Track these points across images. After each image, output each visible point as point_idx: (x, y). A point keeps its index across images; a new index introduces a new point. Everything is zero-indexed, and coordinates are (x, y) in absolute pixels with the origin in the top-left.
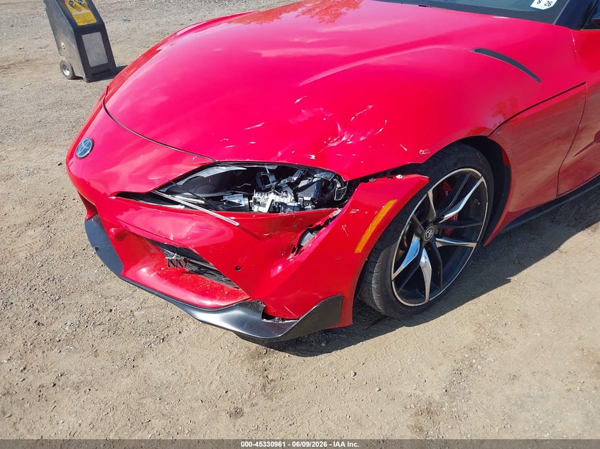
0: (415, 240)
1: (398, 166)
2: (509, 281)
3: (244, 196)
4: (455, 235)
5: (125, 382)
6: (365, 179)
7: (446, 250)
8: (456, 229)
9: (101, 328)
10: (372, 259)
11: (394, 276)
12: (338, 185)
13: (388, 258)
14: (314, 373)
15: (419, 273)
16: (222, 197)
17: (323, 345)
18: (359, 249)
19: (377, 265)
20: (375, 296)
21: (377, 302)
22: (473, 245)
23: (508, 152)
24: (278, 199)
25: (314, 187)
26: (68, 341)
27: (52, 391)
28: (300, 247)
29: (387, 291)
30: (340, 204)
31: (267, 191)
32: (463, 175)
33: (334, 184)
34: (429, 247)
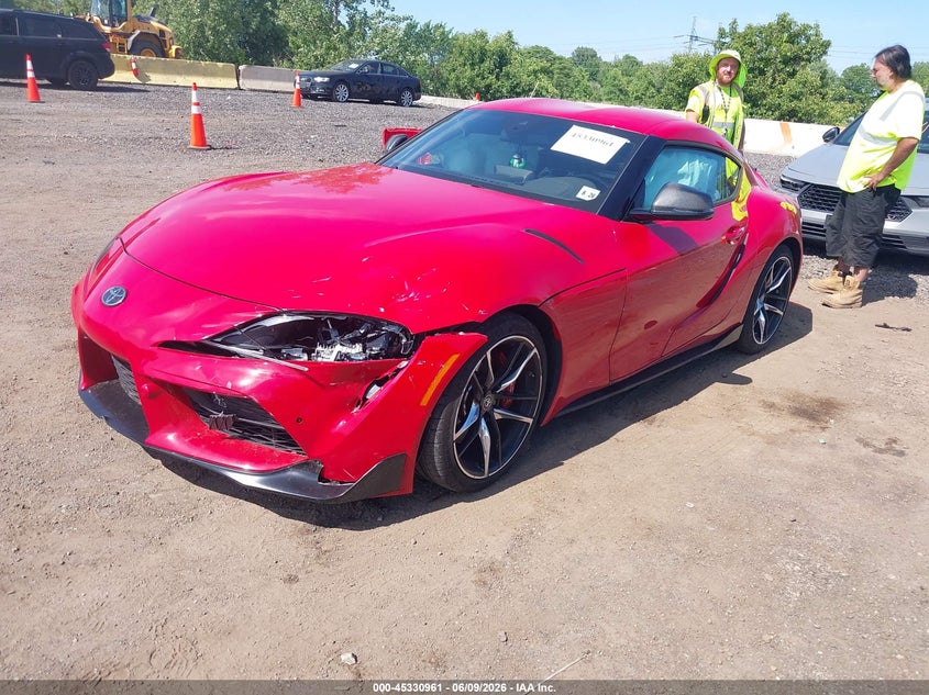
0: (474, 407)
1: (463, 322)
2: (562, 464)
3: (303, 352)
4: (514, 408)
5: (154, 558)
6: (431, 333)
7: (504, 422)
8: (515, 401)
9: (110, 510)
10: (437, 416)
11: (456, 436)
12: (404, 341)
13: (451, 413)
14: (372, 544)
15: (478, 441)
16: (280, 350)
17: (380, 519)
18: (425, 401)
19: (437, 433)
20: (437, 458)
21: (438, 465)
22: (530, 421)
23: (559, 327)
24: (345, 350)
25: (383, 338)
26: (68, 522)
27: (62, 568)
28: (365, 399)
29: (448, 452)
30: (408, 357)
31: (332, 345)
32: (517, 343)
33: (400, 339)
34: (488, 417)
